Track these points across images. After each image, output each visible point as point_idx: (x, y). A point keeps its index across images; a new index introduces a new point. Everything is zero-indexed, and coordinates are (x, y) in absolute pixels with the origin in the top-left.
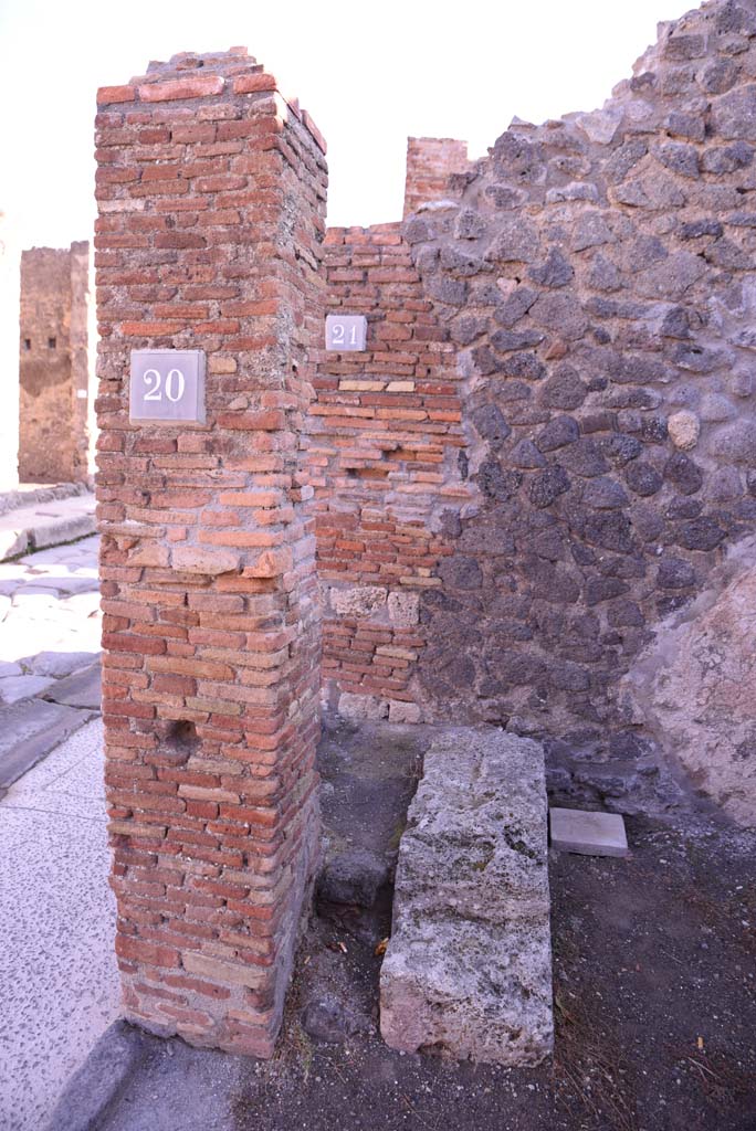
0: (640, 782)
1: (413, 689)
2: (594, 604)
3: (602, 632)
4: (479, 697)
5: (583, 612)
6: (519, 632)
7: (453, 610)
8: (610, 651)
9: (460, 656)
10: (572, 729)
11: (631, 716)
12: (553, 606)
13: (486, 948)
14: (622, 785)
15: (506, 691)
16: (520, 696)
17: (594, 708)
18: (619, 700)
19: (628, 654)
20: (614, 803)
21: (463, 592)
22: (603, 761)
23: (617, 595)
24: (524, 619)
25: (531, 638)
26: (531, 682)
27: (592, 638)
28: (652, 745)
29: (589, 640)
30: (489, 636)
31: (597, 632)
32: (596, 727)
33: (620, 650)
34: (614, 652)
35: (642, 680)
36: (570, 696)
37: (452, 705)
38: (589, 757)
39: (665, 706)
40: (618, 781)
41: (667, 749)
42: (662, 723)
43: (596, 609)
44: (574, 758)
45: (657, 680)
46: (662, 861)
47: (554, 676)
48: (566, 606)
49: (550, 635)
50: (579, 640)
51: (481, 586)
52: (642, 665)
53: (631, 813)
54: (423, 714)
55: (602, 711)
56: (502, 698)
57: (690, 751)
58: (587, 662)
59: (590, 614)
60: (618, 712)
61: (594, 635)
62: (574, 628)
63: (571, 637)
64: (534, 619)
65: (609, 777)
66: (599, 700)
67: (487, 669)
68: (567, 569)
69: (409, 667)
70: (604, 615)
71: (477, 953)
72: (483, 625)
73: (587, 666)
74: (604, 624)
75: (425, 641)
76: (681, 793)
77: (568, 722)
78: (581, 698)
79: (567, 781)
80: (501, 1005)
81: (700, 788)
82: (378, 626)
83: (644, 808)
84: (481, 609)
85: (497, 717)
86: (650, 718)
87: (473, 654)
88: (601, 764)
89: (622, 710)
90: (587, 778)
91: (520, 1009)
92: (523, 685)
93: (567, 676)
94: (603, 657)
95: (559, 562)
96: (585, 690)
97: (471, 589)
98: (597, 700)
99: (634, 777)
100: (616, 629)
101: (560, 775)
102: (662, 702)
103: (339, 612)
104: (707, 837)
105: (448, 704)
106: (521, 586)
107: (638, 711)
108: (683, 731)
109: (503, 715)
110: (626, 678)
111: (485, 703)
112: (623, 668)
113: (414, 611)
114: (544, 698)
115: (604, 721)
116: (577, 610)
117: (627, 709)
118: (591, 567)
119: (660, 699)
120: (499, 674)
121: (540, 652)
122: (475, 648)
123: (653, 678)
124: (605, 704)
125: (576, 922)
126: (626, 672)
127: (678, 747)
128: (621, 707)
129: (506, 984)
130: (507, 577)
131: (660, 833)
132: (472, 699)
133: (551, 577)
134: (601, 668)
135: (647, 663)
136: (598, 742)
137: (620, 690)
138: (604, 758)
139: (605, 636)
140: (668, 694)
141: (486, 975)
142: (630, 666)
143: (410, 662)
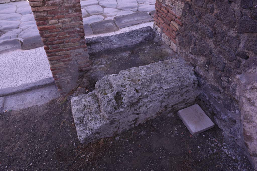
0: (227, 120)
1: (176, 40)
2: (241, 33)
3: (239, 49)
4: (190, 53)
5: (235, 35)
6: (208, 33)
7: (191, 14)
8: (238, 60)
9: (189, 34)
10: (213, 83)
11: (234, 94)
12: (224, 27)
13: (91, 113)
14: (221, 116)
15: (198, 55)
16: (201, 60)
17: (222, 81)
18: (232, 84)
19: (244, 66)
20: (216, 119)
21: (196, 7)
22: (219, 103)
23: (252, 32)
24: (212, 28)
25: (212, 38)
26: (205, 56)
27: (234, 50)
28: (237, 111)
29: (232, 50)
30: (199, 30)
31: (237, 48)
32: (220, 88)
33: (244, 62)
34: (240, 62)
35: (244, 82)
36: (216, 70)
37: (184, 51)
38: (215, 98)
39: (249, 100)
40: (220, 113)
41: (242, 117)
42: (244, 106)
43: (242, 36)
44: (211, 94)
45: (250, 86)
46: (198, 146)
47: (213, 58)
48: (229, 29)
49: (218, 40)
50: (228, 48)
51: (202, 7)
52: (248, 75)
53: (219, 127)
54: (177, 50)
55: (225, 84)
56: (196, 57)
57: (250, 126)
58: (227, 60)
59: (237, 37)
60: (230, 88)
61: (235, 49)
62: (228, 41)
63: (225, 45)
64: (215, 29)
65: (218, 110)
66: (225, 79)
67: (195, 43)
68: (235, 9)
69: (177, 31)
70: (244, 41)
71: (88, 112)
72: (199, 25)
73: (226, 61)
74: (241, 45)
75: (182, 24)
76: (239, 137)
77: (212, 80)
78: (219, 73)
79: (206, 100)
80: (79, 125)
81: (247, 142)
82: (173, 13)
83: (224, 129)
84: (200, 17)
85: (193, 63)
86: (240, 100)
87: (193, 35)
88: (218, 103)
89: (231, 89)
90: (212, 104)
91: (81, 130)
92: (203, 56)
93: (217, 61)
94: (234, 61)
95: (233, 3)
96: (221, 71)
97: (199, 7)
98: (224, 78)
99: (226, 117)
100: (246, 51)
101: (205, 96)
102: (248, 97)
103: (166, 4)
104: (231, 158)
105: (183, 50)
106: (216, 11)
107: (237, 94)
108: (252, 116)
109: (195, 64)
110: (238, 76)
111: (191, 56)
112: (240, 71)
113: (181, 10)
114: (208, 65)
115: (224, 88)
116: (233, 33)
117: (234, 90)
118: (248, 11)
119: (248, 95)
120: (198, 47)
121: (213, 46)
122: (194, 33)
123: (249, 84)
124: (227, 82)
125: (143, 133)
126: (240, 74)
127: (245, 120)
128: (231, 87)
129: (84, 123)
130: (211, 5)
131: (216, 140)
132: (188, 52)
133: (227, 11)
134: (231, 66)
135: (251, 75)
136: (220, 95)
137: (235, 80)
138: (220, 102)
139: (240, 52)
140: (253, 96)
141: (84, 117)
142: (243, 72)
143: (177, 30)
